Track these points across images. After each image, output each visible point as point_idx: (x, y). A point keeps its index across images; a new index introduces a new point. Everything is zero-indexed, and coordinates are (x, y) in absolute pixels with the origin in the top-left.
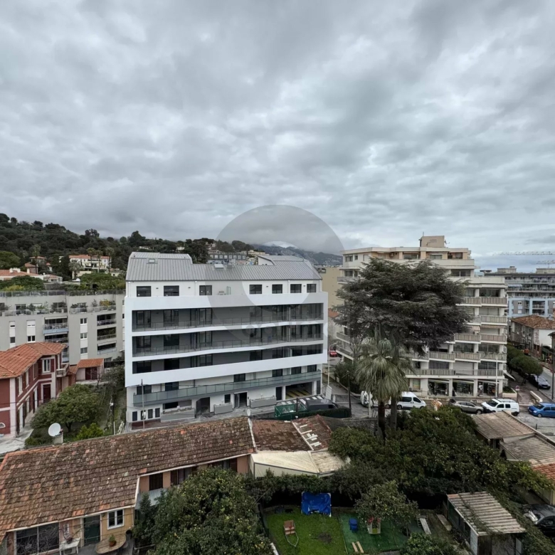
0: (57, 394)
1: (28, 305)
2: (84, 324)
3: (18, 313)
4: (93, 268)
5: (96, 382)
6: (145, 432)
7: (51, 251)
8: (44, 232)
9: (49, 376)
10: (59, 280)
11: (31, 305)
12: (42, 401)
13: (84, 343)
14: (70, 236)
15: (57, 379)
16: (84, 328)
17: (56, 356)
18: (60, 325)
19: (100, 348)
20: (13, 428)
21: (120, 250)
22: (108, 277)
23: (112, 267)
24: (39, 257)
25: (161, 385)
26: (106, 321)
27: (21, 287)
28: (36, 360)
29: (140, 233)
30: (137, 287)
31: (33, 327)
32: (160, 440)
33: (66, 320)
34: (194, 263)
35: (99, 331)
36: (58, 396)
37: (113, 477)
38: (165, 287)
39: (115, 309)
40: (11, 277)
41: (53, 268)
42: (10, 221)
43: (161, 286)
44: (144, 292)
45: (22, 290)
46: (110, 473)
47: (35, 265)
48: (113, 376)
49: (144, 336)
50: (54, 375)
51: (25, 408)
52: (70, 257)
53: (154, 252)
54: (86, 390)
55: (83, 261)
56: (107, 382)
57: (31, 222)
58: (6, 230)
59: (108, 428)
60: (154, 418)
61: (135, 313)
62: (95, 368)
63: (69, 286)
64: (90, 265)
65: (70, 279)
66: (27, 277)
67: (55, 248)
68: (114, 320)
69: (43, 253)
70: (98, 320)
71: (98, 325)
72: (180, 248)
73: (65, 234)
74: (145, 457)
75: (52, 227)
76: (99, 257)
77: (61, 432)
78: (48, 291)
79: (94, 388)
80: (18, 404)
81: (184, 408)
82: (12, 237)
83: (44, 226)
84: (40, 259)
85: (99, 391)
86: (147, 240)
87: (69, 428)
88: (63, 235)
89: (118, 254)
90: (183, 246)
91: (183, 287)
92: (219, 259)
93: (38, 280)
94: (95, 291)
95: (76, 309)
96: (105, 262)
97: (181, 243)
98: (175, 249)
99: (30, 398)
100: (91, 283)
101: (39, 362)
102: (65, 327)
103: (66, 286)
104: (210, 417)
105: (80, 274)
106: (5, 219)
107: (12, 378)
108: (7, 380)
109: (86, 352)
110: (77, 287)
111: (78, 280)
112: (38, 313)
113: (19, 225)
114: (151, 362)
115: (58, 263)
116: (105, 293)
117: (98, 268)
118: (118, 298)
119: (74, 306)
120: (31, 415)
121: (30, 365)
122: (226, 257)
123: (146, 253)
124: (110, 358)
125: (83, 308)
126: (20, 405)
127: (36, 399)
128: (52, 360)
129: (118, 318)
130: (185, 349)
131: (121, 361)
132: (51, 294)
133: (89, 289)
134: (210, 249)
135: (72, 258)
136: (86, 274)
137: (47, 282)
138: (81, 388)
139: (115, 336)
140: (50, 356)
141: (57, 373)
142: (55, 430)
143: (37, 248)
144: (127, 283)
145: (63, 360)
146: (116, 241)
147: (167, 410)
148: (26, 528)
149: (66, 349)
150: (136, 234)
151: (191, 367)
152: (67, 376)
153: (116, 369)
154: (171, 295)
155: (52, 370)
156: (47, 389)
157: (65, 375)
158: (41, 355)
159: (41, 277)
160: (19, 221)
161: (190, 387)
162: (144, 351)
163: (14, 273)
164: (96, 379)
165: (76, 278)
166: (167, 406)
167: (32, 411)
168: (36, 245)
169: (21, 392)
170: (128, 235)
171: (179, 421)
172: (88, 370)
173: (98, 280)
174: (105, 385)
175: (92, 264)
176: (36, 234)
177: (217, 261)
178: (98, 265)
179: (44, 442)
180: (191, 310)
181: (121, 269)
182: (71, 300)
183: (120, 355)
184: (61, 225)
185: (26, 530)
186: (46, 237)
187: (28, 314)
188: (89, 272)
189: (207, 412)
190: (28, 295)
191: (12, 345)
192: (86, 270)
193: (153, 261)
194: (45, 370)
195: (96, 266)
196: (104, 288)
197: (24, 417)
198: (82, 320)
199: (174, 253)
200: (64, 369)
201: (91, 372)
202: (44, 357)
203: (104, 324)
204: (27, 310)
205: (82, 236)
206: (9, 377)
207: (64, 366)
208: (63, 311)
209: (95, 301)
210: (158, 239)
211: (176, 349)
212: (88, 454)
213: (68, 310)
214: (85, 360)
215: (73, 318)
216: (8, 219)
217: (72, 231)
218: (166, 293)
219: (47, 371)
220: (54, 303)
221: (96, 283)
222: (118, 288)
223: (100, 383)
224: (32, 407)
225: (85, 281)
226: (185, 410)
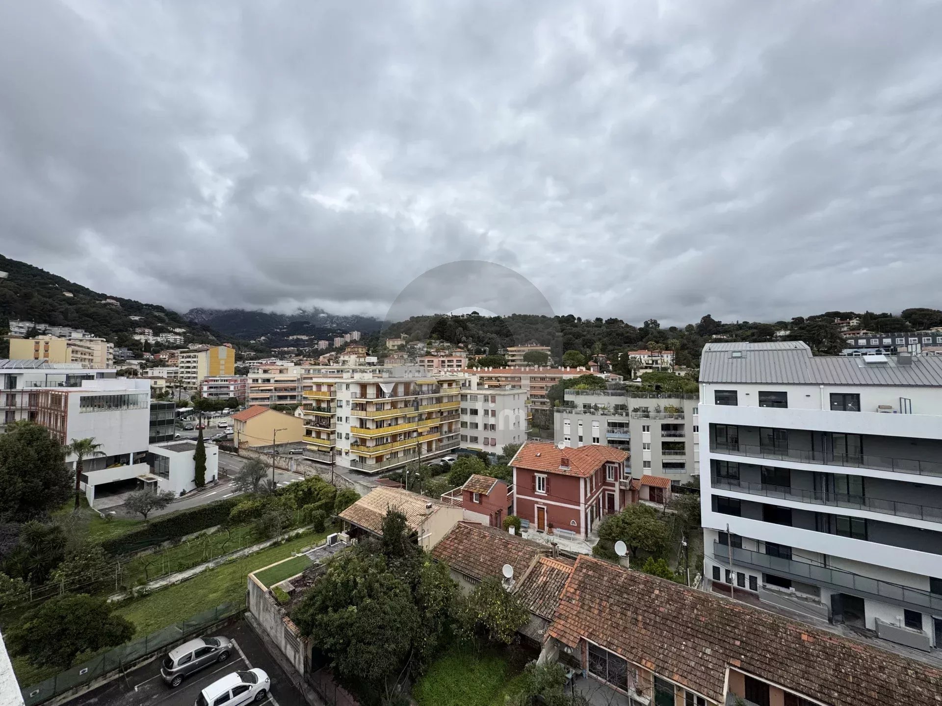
0: (620, 508)
1: (592, 405)
2: (646, 432)
3: (585, 412)
4: (654, 366)
5: (662, 506)
6: (735, 604)
7: (610, 347)
8: (604, 329)
9: (613, 485)
10: (619, 380)
11: (596, 405)
12: (607, 511)
13: (647, 455)
14: (628, 330)
15: (621, 490)
16: (647, 437)
17: (619, 464)
18: (622, 431)
19: (666, 465)
20: (583, 530)
21: (685, 342)
22: (672, 377)
23: (676, 364)
24: (600, 355)
25: (758, 542)
26: (673, 432)
27: (587, 386)
28: (601, 464)
29: (712, 317)
30: (716, 391)
31: (597, 428)
32: (761, 628)
33: (627, 425)
34: (814, 355)
35: (663, 443)
36: (621, 510)
37: (690, 644)
38: (761, 393)
39: (683, 418)
40: (579, 376)
41: (613, 366)
42: (576, 321)
43: (755, 391)
44: (726, 398)
45: (588, 389)
46: (686, 637)
47: (597, 363)
48: (684, 506)
49: (728, 462)
50: (617, 484)
51: (592, 512)
52: (630, 353)
53: (735, 341)
54: (651, 513)
55: (642, 357)
56: (676, 512)
57: (593, 320)
58: (574, 330)
59: (679, 574)
60: (747, 587)
61: (713, 426)
62: (661, 490)
63: (630, 386)
64: (650, 362)
65: (630, 379)
66: (591, 376)
67: (614, 345)
68: (682, 432)
69: (603, 351)
70: (662, 430)
71: (663, 436)
72: (782, 333)
73: (623, 328)
74: (738, 643)
75: (612, 322)
76: (661, 353)
77: (626, 554)
78: (610, 391)
79: (660, 514)
80: (587, 506)
81: (805, 596)
82: (578, 336)
83: (604, 322)
84: (601, 357)
85: (666, 519)
86: (724, 325)
87: (634, 552)
88: (621, 330)
89: (683, 347)
90: (786, 329)
91: (794, 394)
92: (868, 346)
93: (600, 378)
94: (659, 393)
95: (638, 413)
96: (667, 358)
97: (782, 325)
98: (771, 334)
99: (596, 504)
100: (654, 384)
101: (604, 466)
102: (626, 432)
103: (627, 386)
104: (866, 637)
105: (639, 374)
106: (572, 319)
107: (582, 478)
108: (579, 478)
109: (649, 467)
110: (638, 387)
111: (639, 380)
112: (602, 415)
113: (583, 323)
114: (740, 501)
115: (618, 361)
116: (670, 397)
117: (659, 366)
118: (687, 405)
119: (636, 410)
120: (597, 522)
121: (596, 468)
122: (887, 341)
123: (723, 344)
124: (679, 481)
125: (646, 413)
126: (588, 507)
127: (601, 506)
128: (616, 468)
129: (687, 430)
130: (803, 497)
131: (694, 489)
132: (613, 395)
133: (652, 391)
134: (845, 329)
135: (631, 355)
136: (646, 373)
137: (607, 381)
138: (645, 509)
139: (684, 454)
140: (614, 463)
141: (620, 483)
142: (621, 548)
143: (598, 345)
144: (700, 386)
145: (626, 470)
146: (681, 331)
147: (769, 586)
148: (597, 645)
149: (628, 459)
150: (707, 319)
151: (817, 530)
152: (630, 490)
153: (686, 498)
154: (773, 406)
155: (616, 480)
156: (611, 499)
157: (628, 488)
158: (605, 460)
159: (603, 376)
160: (583, 319)
161: (814, 563)
162: (729, 484)
163: (581, 371)
164: (662, 503)
165: (636, 377)
166: (770, 579)
167: (598, 518)
168: (598, 343)
169: (589, 495)
170: (696, 321)
171: (795, 614)
172: (652, 489)
173: (660, 380)
174: (673, 514)
175: (653, 361)
176: (597, 331)
177: (864, 350)
178: (659, 362)
179: (610, 558)
180: (812, 433)
181: (687, 367)
182: (633, 403)
183: (692, 481)
184: (619, 319)
185: (596, 646)
186: (605, 334)
187: (593, 414)
188: (650, 371)
189: (858, 624)
190: (593, 394)
191: (581, 444)
192: (646, 368)
193: (739, 354)
194: (609, 478)
195: (657, 363)
196: (668, 390)
197: (592, 521)
198: (644, 427)
199: (770, 340)
200: (627, 481)
201: (656, 493)
202: (608, 462)
203: (670, 436)
204: (592, 410)
205: (640, 329)
206: (579, 476)
207: (627, 478)
208: (624, 414)
209: (659, 406)
210: (741, 322)
211: (785, 492)
212: (657, 596)
213: (630, 414)
214: (648, 476)
215: (636, 424)
216: (574, 319)
217: (630, 324)
218: (762, 403)
219: (611, 479)
220: (616, 405)
221: (659, 384)
222: (687, 391)
223: (667, 511)
224: (598, 514)
225: (646, 381)
226: (806, 599)
